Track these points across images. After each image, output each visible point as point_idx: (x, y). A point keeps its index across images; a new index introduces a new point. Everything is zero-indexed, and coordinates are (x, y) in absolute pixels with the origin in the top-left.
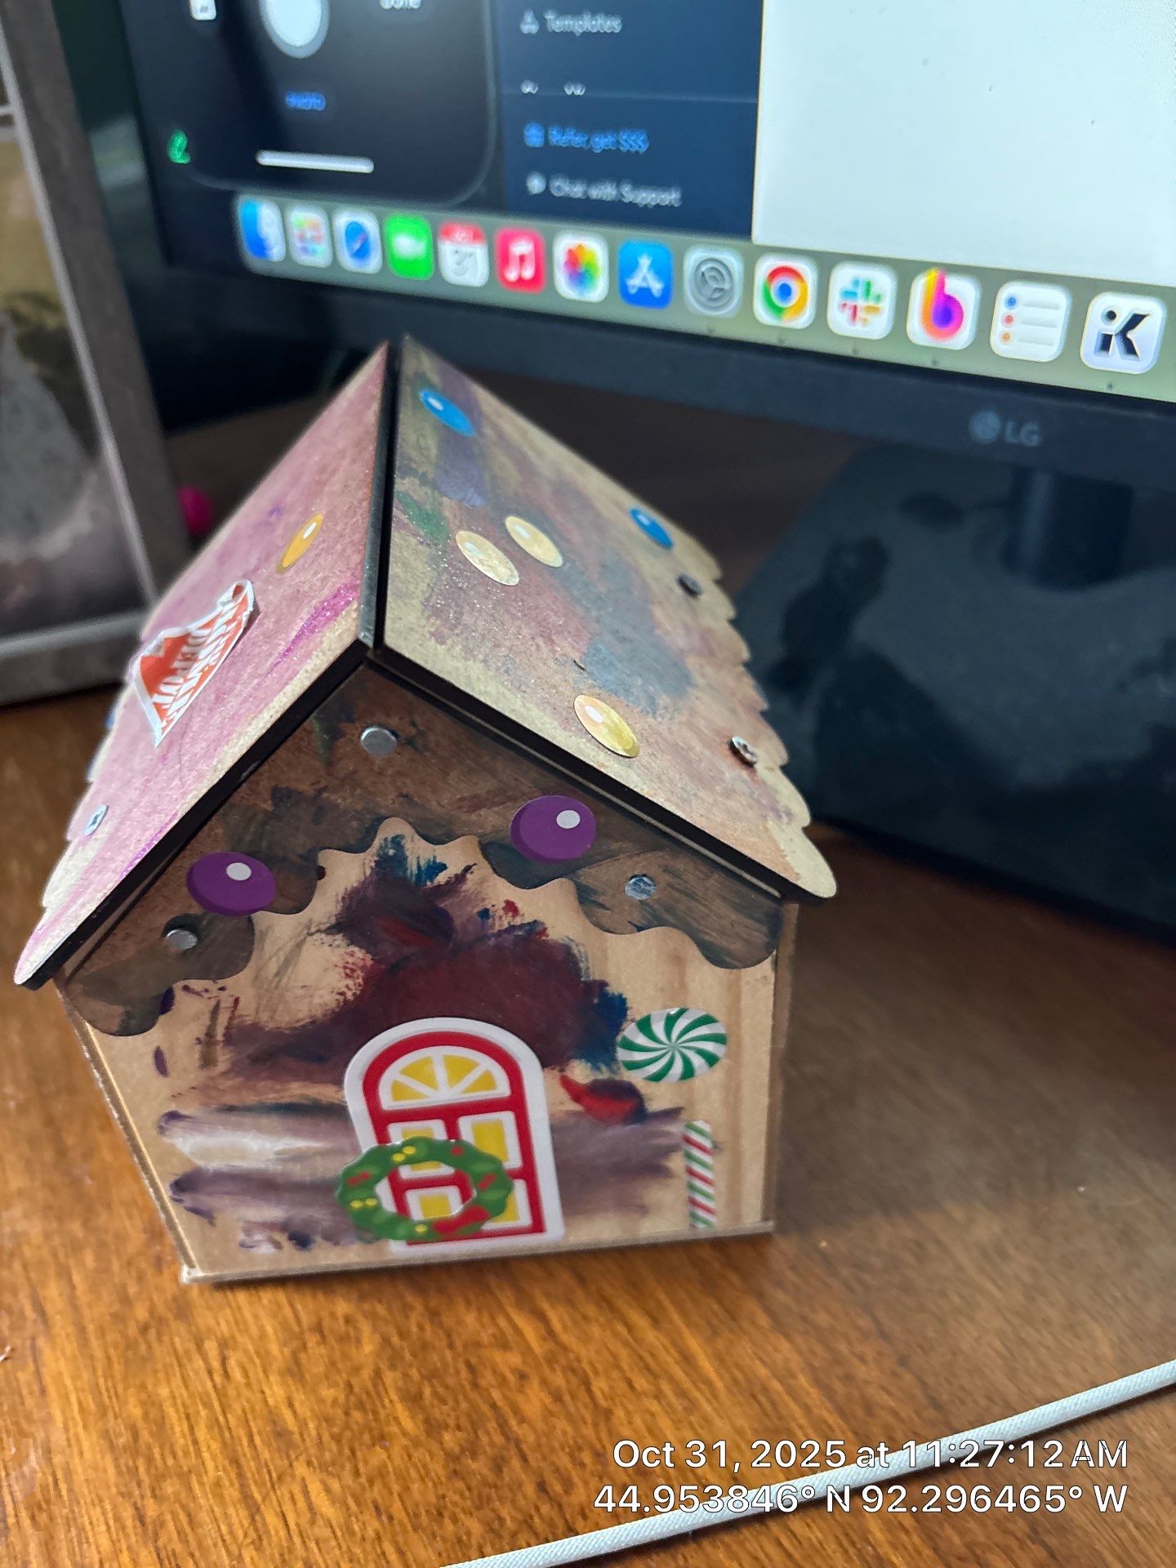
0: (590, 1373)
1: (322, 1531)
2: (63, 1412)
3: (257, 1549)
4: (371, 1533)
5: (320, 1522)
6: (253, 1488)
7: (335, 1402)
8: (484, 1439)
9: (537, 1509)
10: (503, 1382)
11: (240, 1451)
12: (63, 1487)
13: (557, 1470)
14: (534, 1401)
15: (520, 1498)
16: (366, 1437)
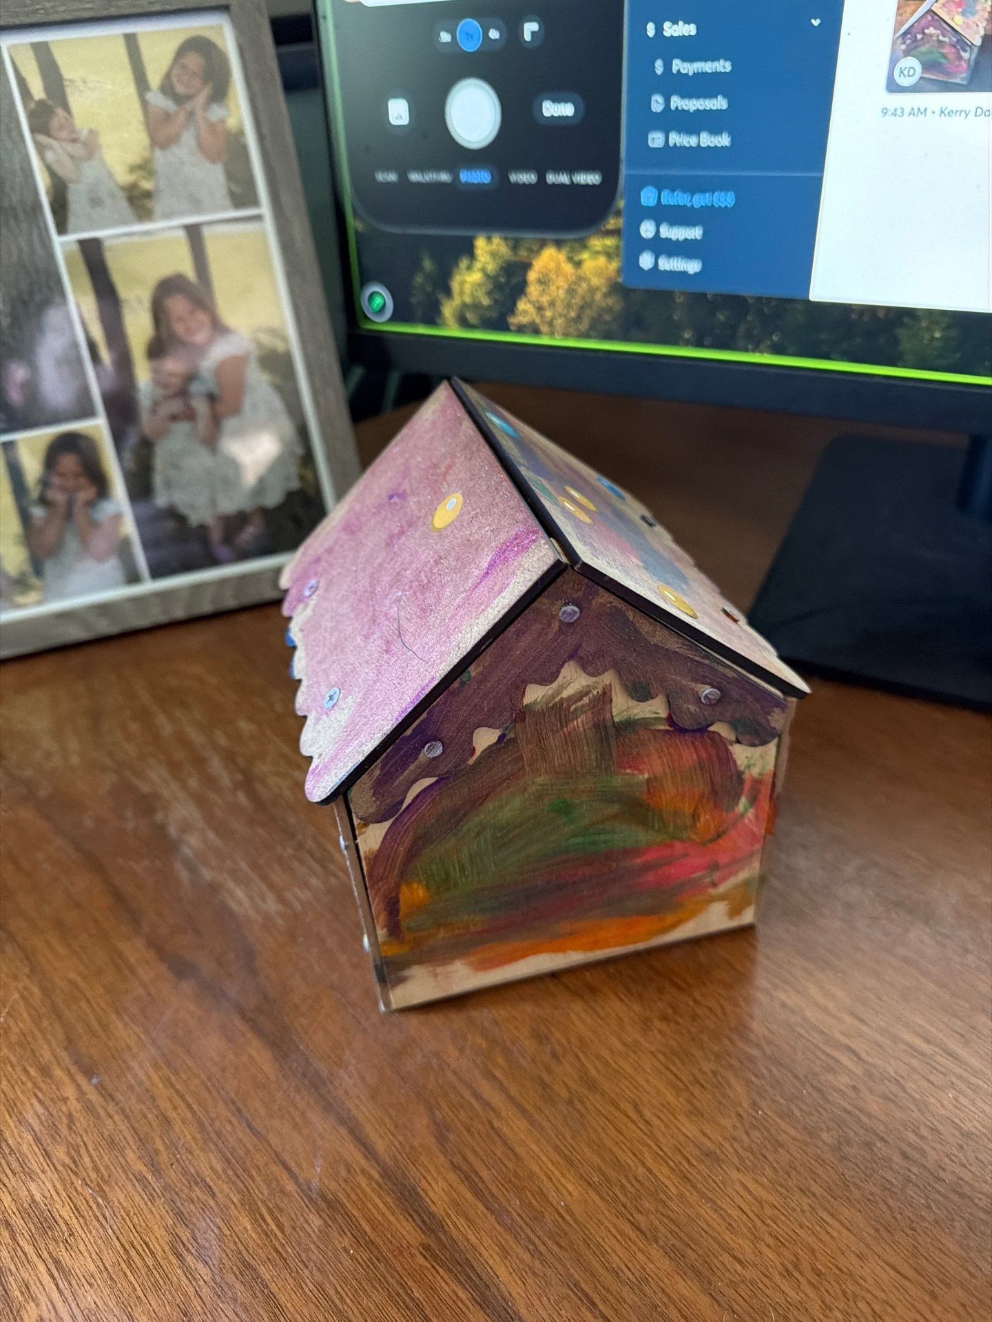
0: (901, 1080)
1: (768, 1211)
2: (541, 1169)
3: (732, 1233)
4: (807, 1208)
5: (766, 1207)
6: (707, 1192)
7: (735, 1127)
8: (851, 1134)
9: (910, 1171)
10: (844, 1095)
11: (685, 1171)
12: (568, 1217)
13: (910, 1145)
14: (873, 1105)
15: (895, 1166)
16: (769, 1146)
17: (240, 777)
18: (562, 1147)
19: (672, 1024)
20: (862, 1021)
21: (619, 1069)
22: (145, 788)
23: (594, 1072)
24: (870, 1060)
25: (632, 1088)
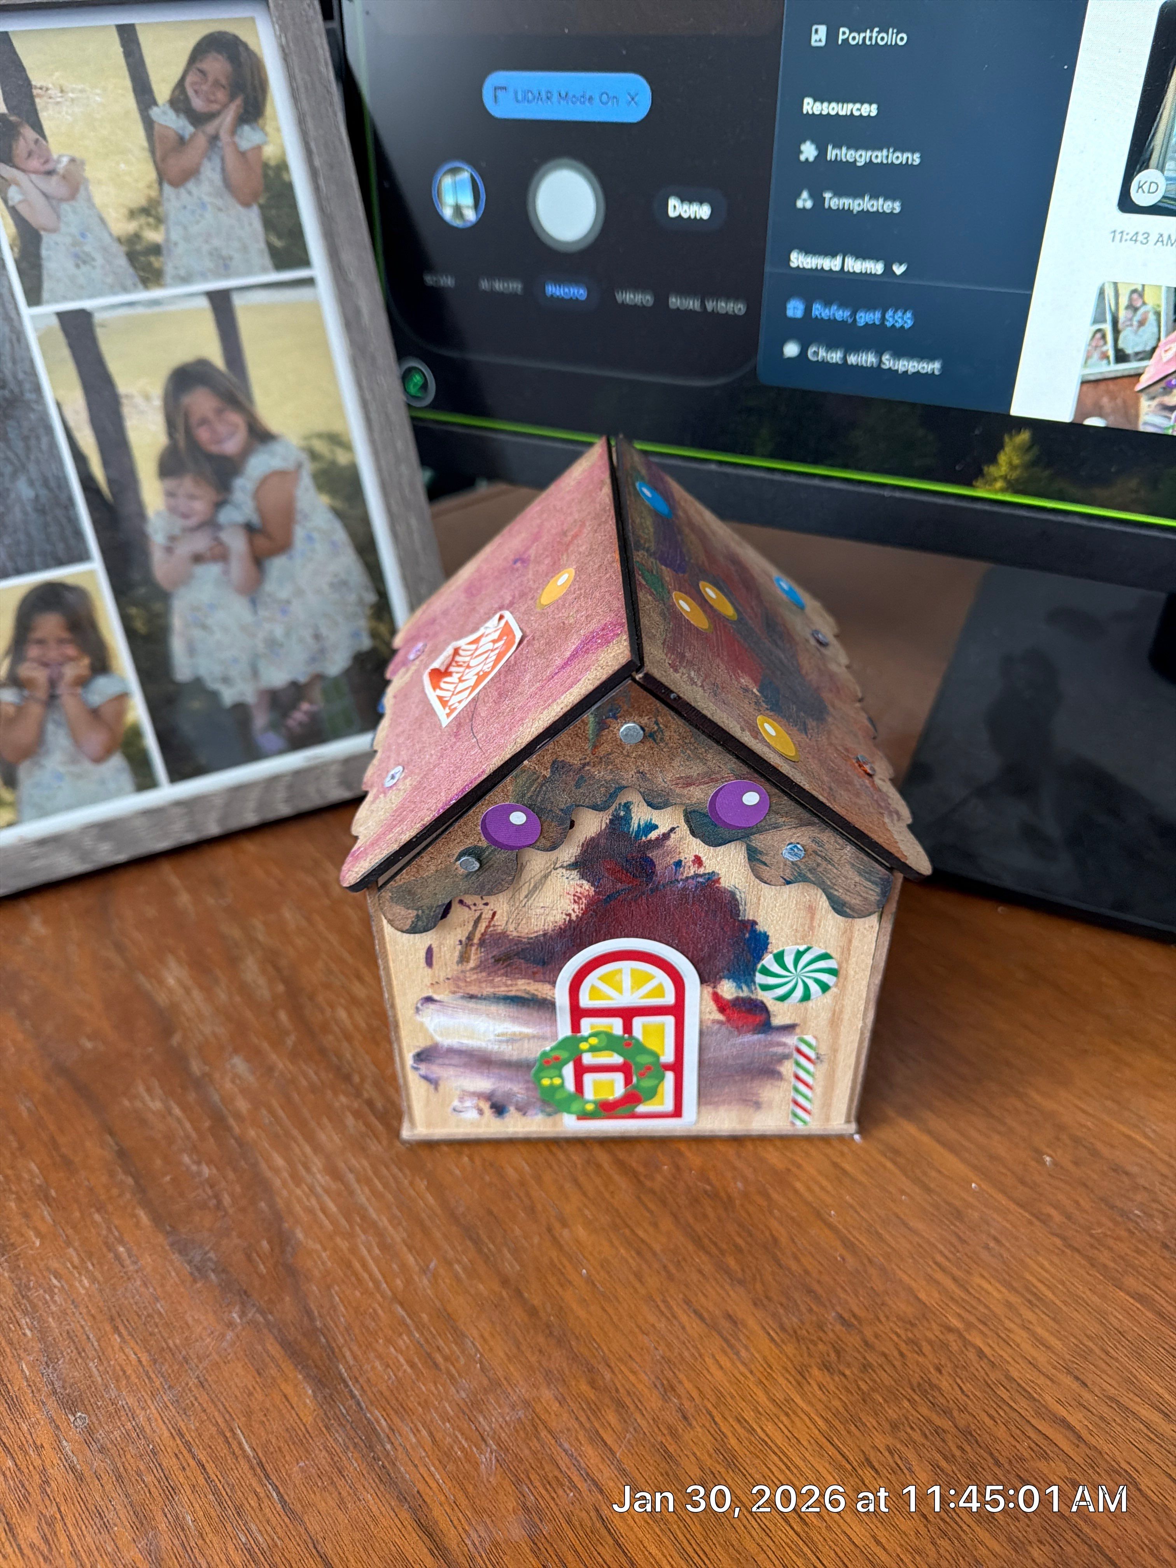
17: (281, 988)
18: (690, 1550)
19: (837, 1379)
20: (1084, 1384)
21: (766, 1439)
22: (162, 999)
23: (733, 1442)
24: (1092, 1441)
25: (784, 1467)
